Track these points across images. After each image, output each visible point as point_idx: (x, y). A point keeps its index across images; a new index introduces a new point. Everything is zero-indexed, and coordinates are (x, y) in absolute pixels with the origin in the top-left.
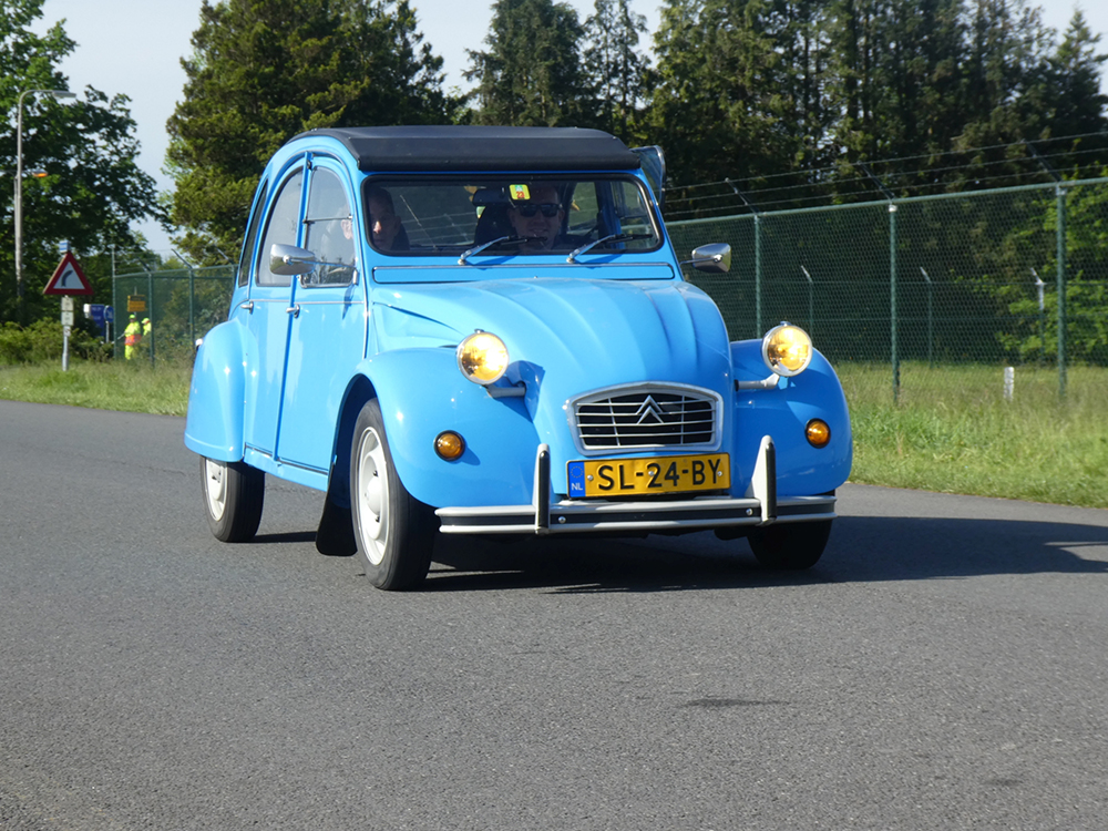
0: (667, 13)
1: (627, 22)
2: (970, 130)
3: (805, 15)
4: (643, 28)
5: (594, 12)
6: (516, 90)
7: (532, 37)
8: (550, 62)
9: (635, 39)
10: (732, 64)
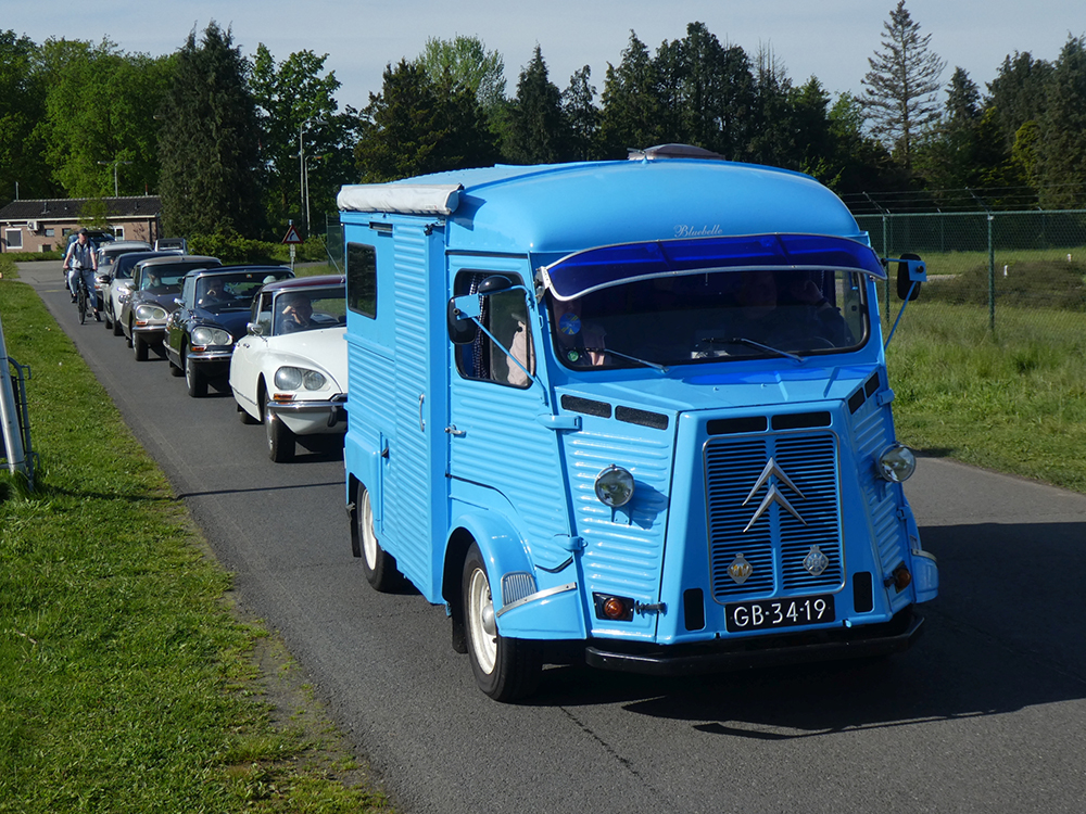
0: (608, 83)
1: (586, 90)
2: (754, 141)
3: (674, 84)
4: (595, 93)
5: (571, 85)
6: (529, 126)
7: (536, 100)
8: (545, 112)
9: (591, 99)
10: (638, 110)
